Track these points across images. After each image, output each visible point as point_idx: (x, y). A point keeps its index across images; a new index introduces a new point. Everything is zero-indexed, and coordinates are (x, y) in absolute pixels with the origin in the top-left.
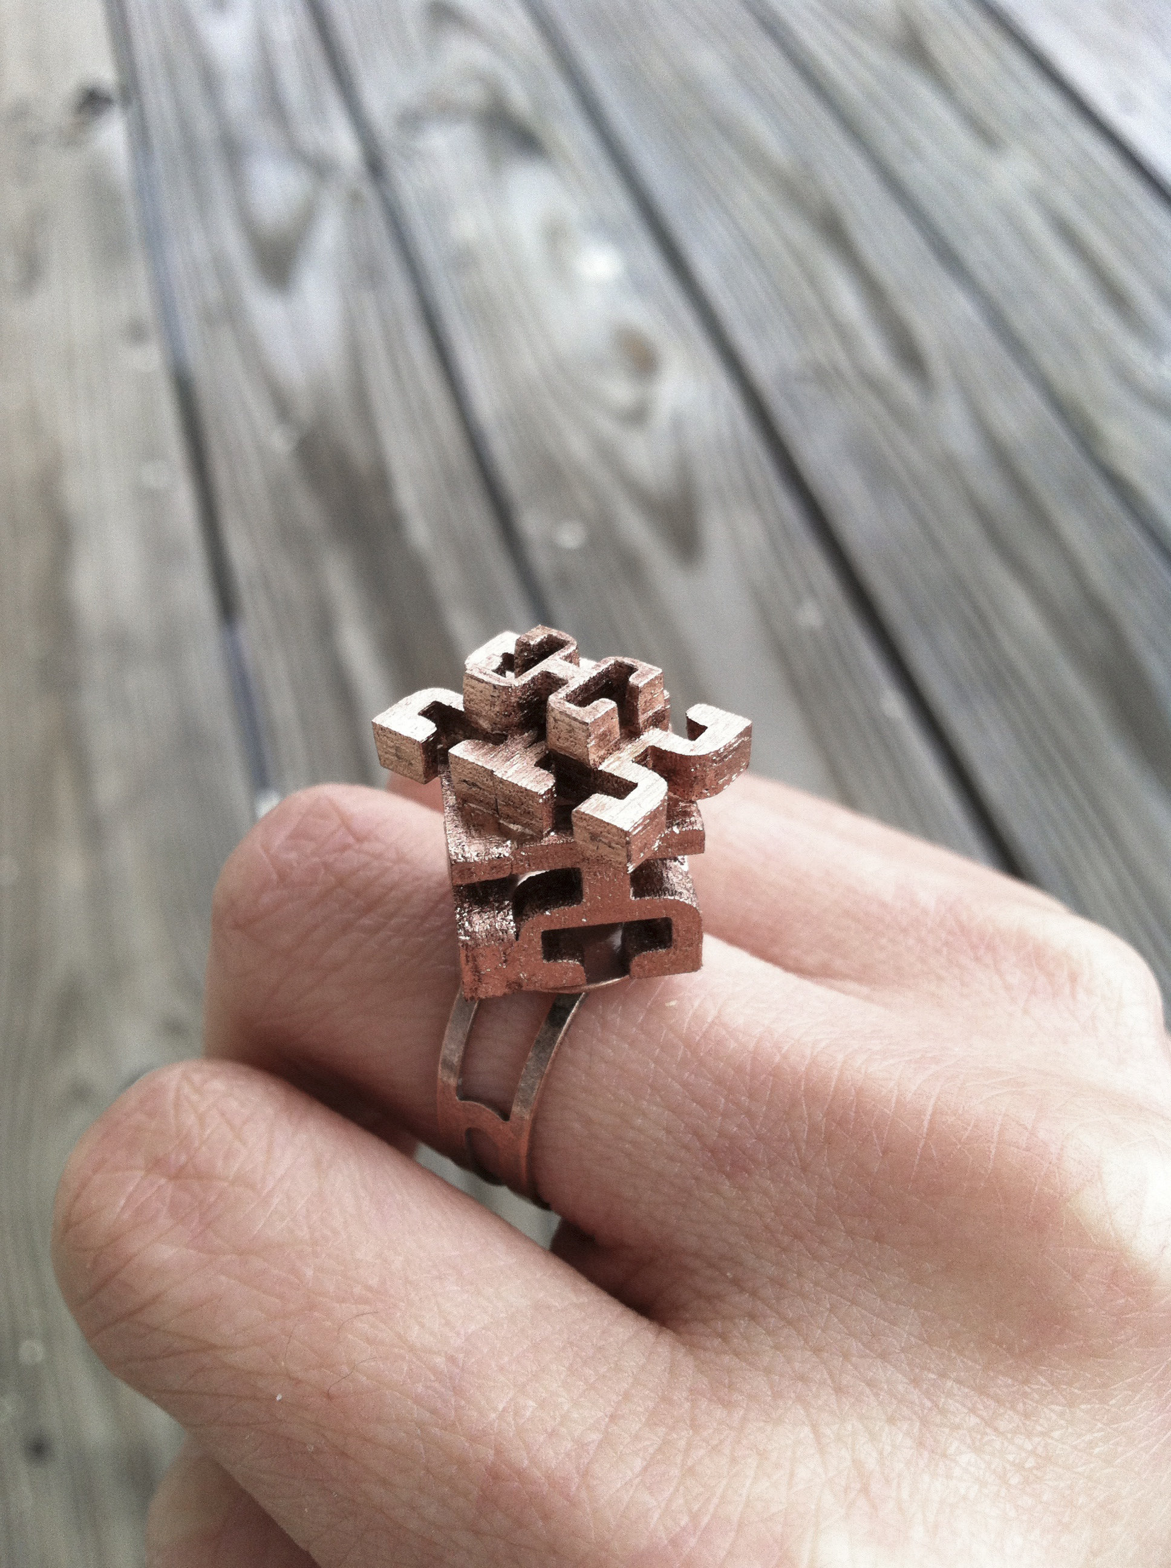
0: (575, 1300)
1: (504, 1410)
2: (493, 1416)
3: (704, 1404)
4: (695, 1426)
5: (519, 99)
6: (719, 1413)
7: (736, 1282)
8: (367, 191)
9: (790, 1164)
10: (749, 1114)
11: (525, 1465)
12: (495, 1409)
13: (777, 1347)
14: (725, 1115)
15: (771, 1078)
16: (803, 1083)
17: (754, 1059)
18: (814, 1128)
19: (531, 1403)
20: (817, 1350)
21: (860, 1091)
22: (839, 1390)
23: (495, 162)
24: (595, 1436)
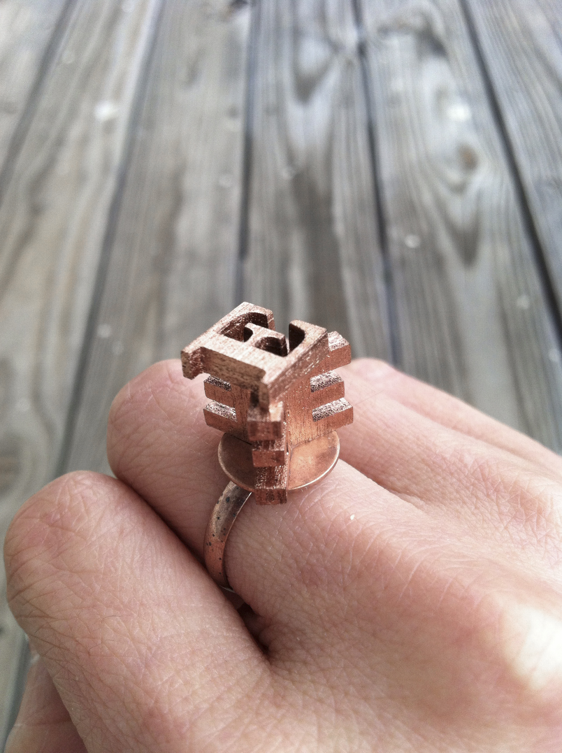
0: (225, 634)
1: (167, 681)
2: (160, 683)
3: (266, 703)
4: (258, 714)
5: (439, 28)
6: (273, 710)
7: (301, 643)
8: (356, 62)
9: (338, 584)
10: (323, 554)
11: (165, 712)
12: (161, 679)
13: (313, 682)
14: (311, 553)
15: (338, 537)
16: (353, 542)
17: (332, 525)
18: (353, 568)
19: (181, 681)
20: (332, 687)
21: (382, 552)
22: (338, 711)
23: (420, 55)
24: (205, 706)
